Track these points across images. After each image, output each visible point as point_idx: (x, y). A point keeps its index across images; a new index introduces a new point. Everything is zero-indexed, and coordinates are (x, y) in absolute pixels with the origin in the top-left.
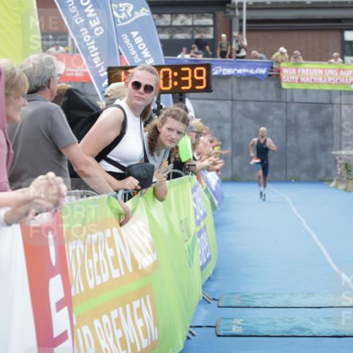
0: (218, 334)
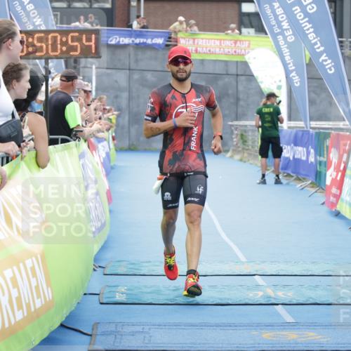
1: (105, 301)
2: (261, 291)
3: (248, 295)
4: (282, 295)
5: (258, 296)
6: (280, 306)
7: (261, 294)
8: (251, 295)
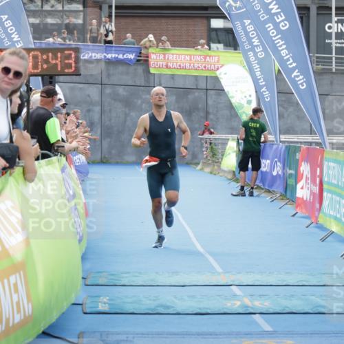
0: (85, 311)
1: (88, 311)
2: (239, 300)
3: (226, 305)
4: (258, 304)
5: (236, 305)
6: (257, 315)
7: (238, 303)
8: (229, 305)
